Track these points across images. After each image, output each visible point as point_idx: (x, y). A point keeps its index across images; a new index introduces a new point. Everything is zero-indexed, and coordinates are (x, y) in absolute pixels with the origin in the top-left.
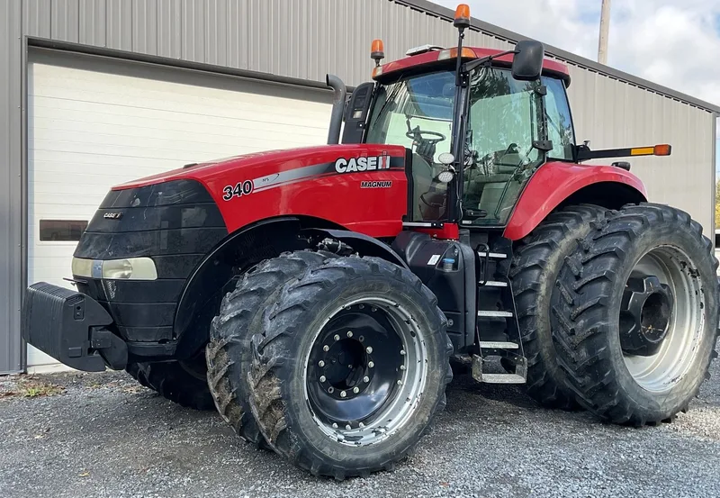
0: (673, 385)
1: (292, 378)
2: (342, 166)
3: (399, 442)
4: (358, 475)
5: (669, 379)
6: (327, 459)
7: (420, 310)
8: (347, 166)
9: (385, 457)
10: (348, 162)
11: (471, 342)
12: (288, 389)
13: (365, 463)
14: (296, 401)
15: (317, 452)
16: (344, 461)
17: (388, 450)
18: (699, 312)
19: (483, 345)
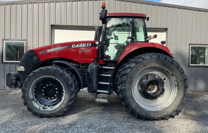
0: (161, 109)
1: (26, 93)
2: (74, 46)
3: (56, 111)
4: (44, 117)
5: (161, 107)
6: (35, 112)
7: (62, 80)
8: (75, 46)
9: (51, 114)
10: (76, 45)
11: (94, 90)
12: (25, 95)
13: (45, 114)
14: (27, 98)
15: (33, 110)
16: (40, 113)
17: (52, 112)
18: (175, 88)
19: (98, 91)
